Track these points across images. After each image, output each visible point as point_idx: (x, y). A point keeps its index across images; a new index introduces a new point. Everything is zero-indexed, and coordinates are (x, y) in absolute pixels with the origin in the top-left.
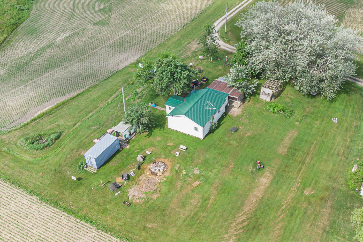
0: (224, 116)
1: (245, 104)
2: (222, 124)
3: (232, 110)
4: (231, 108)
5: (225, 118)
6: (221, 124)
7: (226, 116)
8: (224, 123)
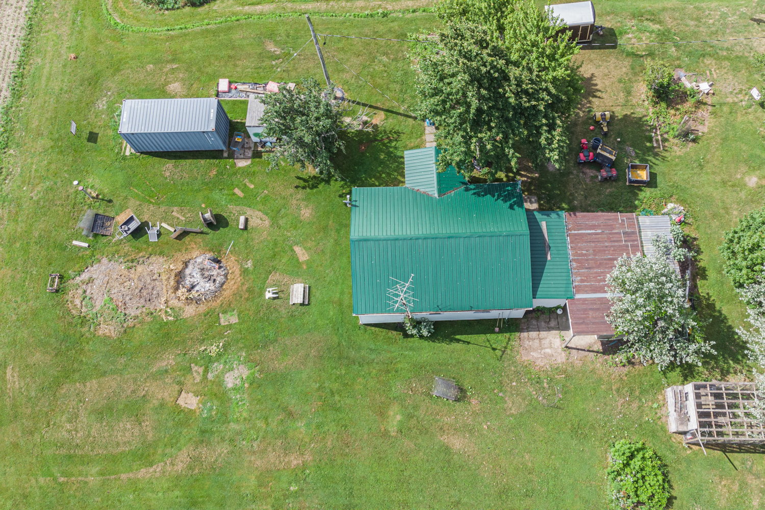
0: (497, 329)
1: (602, 358)
2: (458, 341)
3: (543, 334)
4: (550, 329)
5: (493, 332)
6: (458, 337)
7: (501, 332)
8: (465, 345)
